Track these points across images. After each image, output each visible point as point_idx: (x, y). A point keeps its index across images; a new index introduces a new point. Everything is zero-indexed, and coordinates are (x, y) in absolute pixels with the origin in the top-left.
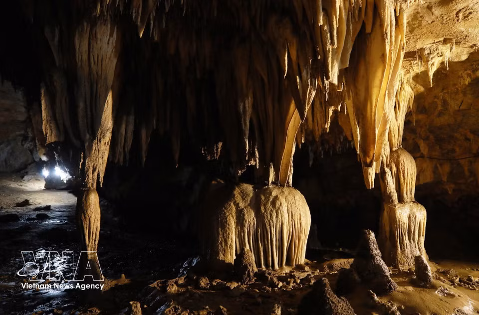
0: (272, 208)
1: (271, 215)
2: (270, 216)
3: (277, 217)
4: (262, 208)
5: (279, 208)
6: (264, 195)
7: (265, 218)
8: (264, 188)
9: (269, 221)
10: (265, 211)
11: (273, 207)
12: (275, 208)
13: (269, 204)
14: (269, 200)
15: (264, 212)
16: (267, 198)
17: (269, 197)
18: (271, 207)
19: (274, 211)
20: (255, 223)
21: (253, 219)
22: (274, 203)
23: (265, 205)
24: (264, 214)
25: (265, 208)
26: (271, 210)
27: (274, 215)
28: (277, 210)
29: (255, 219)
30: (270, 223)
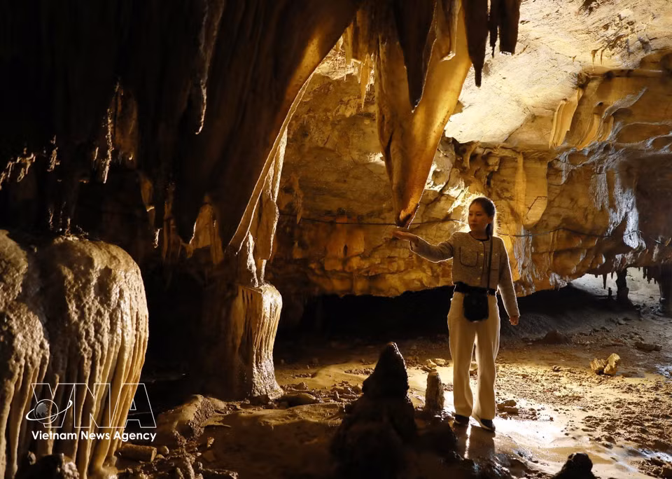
0: (99, 306)
1: (98, 327)
2: (96, 332)
3: (112, 331)
4: (72, 307)
5: (119, 305)
6: (70, 267)
7: (79, 337)
8: (56, 241)
9: (92, 346)
10: (82, 317)
11: (101, 303)
12: (109, 305)
13: (92, 295)
14: (89, 281)
15: (76, 318)
16: (83, 276)
17: (90, 274)
18: (96, 303)
19: (107, 315)
20: (48, 357)
21: (42, 346)
22: (104, 291)
23: (79, 299)
24: (77, 325)
25: (80, 308)
26: (99, 313)
27: (106, 324)
28: (114, 310)
29: (47, 346)
30: (94, 350)
